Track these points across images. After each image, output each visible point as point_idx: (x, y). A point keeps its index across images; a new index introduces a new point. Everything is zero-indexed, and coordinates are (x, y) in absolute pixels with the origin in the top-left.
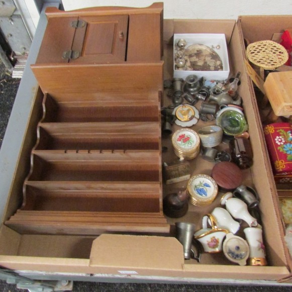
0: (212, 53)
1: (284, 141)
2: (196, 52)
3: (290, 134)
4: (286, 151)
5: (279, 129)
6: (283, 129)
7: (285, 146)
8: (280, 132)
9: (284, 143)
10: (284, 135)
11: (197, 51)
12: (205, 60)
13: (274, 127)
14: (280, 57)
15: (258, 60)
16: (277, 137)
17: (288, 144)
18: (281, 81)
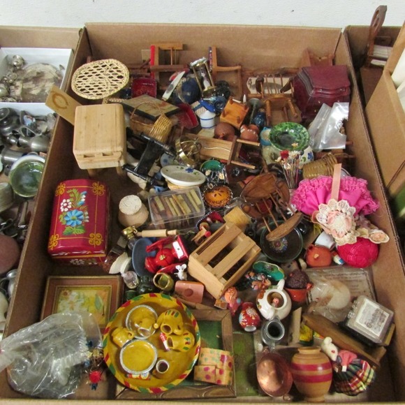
0: (57, 76)
1: (70, 207)
2: (35, 75)
3: (84, 196)
4: (67, 221)
5: (72, 189)
6: (77, 188)
7: (68, 214)
8: (72, 192)
9: (69, 210)
10: (74, 198)
11: (38, 73)
12: (44, 86)
13: (66, 186)
14: (115, 83)
15: (83, 87)
16: (64, 201)
17: (74, 211)
18: (86, 118)
